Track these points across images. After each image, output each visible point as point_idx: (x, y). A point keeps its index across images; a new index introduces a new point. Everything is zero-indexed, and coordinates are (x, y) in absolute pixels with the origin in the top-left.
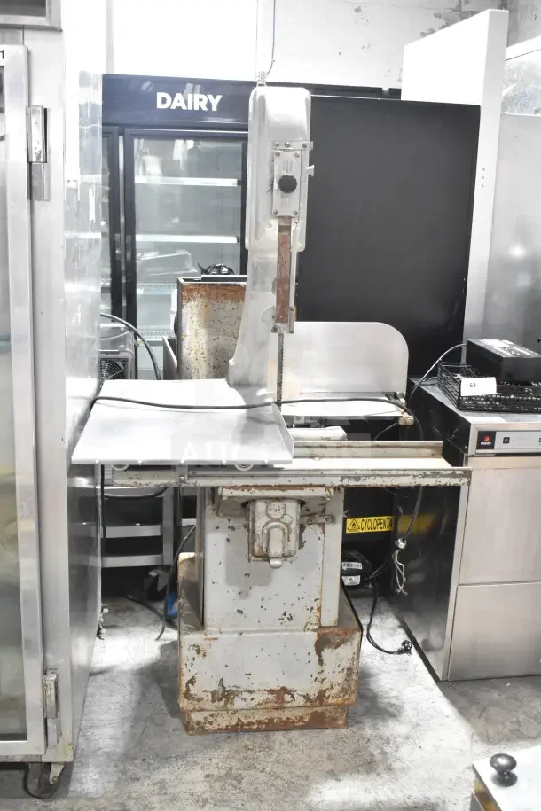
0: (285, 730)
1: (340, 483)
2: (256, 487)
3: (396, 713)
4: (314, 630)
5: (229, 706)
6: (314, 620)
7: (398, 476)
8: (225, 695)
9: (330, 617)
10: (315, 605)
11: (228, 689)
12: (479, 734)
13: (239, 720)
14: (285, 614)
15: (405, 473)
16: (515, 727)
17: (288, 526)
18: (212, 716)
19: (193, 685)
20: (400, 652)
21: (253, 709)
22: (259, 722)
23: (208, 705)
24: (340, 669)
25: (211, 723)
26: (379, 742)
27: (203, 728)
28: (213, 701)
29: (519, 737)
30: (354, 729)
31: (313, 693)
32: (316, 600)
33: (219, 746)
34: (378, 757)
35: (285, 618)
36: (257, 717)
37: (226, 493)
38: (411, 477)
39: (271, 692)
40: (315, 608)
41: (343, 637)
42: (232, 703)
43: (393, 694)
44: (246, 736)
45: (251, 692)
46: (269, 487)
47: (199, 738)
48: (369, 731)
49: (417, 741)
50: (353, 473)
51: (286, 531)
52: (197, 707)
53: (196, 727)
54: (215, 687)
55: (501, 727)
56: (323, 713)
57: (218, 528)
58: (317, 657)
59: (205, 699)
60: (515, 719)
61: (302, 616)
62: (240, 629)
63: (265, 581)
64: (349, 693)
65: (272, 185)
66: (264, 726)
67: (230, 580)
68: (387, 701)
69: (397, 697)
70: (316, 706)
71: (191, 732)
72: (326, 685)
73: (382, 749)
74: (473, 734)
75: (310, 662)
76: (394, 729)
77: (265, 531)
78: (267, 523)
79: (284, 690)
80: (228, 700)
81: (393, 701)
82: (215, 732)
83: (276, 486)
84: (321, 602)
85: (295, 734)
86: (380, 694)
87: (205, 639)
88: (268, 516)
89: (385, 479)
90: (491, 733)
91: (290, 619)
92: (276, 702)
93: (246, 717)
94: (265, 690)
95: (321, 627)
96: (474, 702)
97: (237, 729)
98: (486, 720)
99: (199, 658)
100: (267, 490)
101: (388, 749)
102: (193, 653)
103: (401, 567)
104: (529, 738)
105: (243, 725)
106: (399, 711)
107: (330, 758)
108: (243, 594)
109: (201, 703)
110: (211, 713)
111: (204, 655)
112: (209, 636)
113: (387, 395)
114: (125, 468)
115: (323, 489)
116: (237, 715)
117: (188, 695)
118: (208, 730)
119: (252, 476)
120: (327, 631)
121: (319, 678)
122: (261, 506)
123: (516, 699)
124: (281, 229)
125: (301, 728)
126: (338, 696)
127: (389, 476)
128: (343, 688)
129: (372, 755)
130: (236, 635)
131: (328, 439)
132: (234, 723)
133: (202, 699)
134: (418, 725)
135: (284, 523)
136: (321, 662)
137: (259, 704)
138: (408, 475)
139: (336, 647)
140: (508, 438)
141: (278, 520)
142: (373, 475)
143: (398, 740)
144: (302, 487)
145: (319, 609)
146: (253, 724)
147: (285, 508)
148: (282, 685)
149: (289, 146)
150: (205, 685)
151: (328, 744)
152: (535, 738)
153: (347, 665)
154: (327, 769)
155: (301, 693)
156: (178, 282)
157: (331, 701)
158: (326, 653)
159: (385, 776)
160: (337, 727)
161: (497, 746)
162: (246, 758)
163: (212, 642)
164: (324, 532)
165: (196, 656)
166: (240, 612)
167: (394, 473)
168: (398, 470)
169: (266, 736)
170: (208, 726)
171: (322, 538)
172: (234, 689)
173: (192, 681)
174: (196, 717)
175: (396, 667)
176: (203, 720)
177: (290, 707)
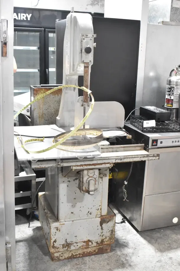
0: (89, 256)
1: (115, 162)
2: (85, 165)
3: (126, 245)
4: (99, 217)
5: (69, 249)
6: (99, 214)
7: (135, 157)
8: (67, 245)
9: (105, 211)
10: (99, 208)
11: (68, 243)
12: (157, 249)
13: (72, 254)
14: (88, 212)
15: (137, 156)
16: (169, 245)
17: (95, 179)
18: (62, 254)
19: (55, 243)
20: (122, 222)
21: (78, 249)
22: (79, 254)
23: (61, 250)
24: (109, 231)
25: (62, 257)
26: (124, 256)
27: (59, 259)
28: (63, 248)
29: (171, 249)
30: (113, 252)
31: (99, 241)
32: (100, 206)
33: (66, 265)
34: (125, 262)
35: (89, 213)
36: (79, 252)
37: (74, 168)
38: (139, 158)
39: (84, 242)
40: (99, 209)
41: (110, 218)
42: (70, 248)
43: (124, 238)
44: (75, 260)
45: (77, 243)
46: (90, 165)
47: (58, 263)
48: (119, 253)
49: (137, 254)
50: (119, 157)
51: (95, 181)
52: (57, 251)
53: (56, 258)
54: (64, 242)
55: (164, 246)
56: (102, 248)
57: (64, 182)
58: (101, 227)
59: (60, 247)
60: (168, 243)
61: (95, 212)
62: (73, 219)
63: (81, 200)
64: (112, 239)
65: (82, 51)
66: (81, 255)
67: (68, 201)
68: (122, 241)
69: (125, 239)
70: (100, 246)
71: (54, 261)
72: (104, 237)
73: (125, 258)
74: (155, 250)
75: (98, 229)
76: (127, 251)
77: (87, 181)
78: (88, 178)
79: (89, 241)
80: (68, 247)
81: (124, 241)
82: (63, 260)
83: (92, 164)
84: (101, 207)
85: (93, 257)
86: (119, 238)
87: (60, 224)
88: (88, 176)
89: (130, 159)
90: (161, 248)
91: (91, 214)
92: (86, 246)
93: (75, 253)
94: (82, 242)
95: (101, 216)
96: (152, 238)
97: (72, 257)
98: (158, 244)
99: (58, 232)
100: (89, 166)
101: (127, 258)
102: (55, 230)
103: (125, 191)
104: (175, 249)
105: (74, 256)
106: (127, 244)
107: (108, 264)
108: (73, 206)
109: (58, 250)
110: (62, 253)
111: (60, 231)
112: (61, 223)
113: (118, 128)
114: (36, 161)
115: (109, 164)
116: (72, 252)
117: (54, 247)
118: (61, 259)
119: (84, 161)
120: (104, 217)
121: (101, 235)
122: (85, 172)
123: (166, 235)
124: (85, 67)
125: (95, 254)
126: (108, 241)
127: (132, 158)
128: (110, 238)
129: (122, 261)
130: (71, 222)
131: (104, 145)
132: (70, 255)
133: (59, 248)
134: (135, 248)
135: (94, 178)
136: (102, 229)
137: (80, 247)
138: (139, 157)
139: (107, 223)
140: (162, 142)
141: (91, 177)
142: (126, 158)
143: (130, 254)
144: (101, 164)
145: (101, 209)
146: (77, 255)
147: (94, 172)
148: (88, 239)
149: (87, 36)
150: (60, 242)
151: (106, 259)
152: (177, 248)
153: (111, 229)
154: (108, 268)
155: (95, 241)
156: (31, 88)
157: (106, 243)
158: (104, 225)
159: (129, 268)
160: (107, 253)
161: (165, 253)
162: (77, 268)
163: (63, 225)
164: (102, 180)
165: (56, 231)
166: (72, 213)
167: (134, 156)
168: (135, 155)
169: (82, 259)
170: (61, 258)
171: (102, 183)
172: (71, 242)
173: (55, 241)
174: (56, 255)
175: (122, 228)
176: (59, 256)
177: (91, 247)
